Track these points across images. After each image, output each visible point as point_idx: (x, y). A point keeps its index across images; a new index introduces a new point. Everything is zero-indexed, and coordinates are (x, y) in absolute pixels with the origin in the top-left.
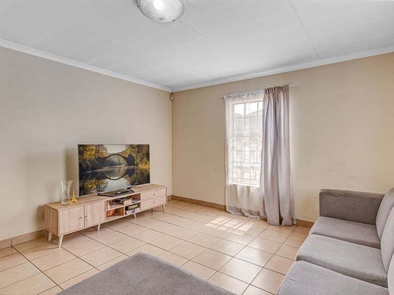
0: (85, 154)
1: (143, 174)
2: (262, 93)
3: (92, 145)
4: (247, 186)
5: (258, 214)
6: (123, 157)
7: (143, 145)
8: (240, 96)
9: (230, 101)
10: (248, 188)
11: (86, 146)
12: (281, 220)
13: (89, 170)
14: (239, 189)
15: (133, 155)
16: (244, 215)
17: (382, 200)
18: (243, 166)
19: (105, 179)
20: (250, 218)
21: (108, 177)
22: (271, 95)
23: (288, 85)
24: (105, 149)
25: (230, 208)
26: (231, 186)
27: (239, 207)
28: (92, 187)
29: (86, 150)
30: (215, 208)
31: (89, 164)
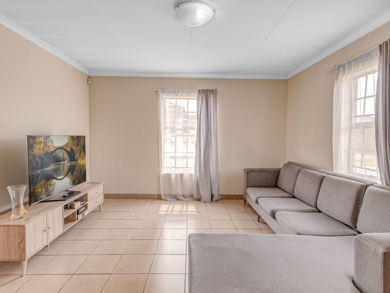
0: (35, 147)
1: (81, 171)
2: (195, 92)
3: (41, 136)
4: (181, 174)
5: (192, 196)
6: (67, 151)
7: (81, 136)
8: (175, 92)
9: (163, 95)
10: (182, 175)
11: (36, 137)
12: (212, 196)
13: (39, 169)
14: (173, 177)
15: (74, 148)
16: (178, 199)
17: (280, 171)
18: (176, 156)
19: (53, 179)
20: (185, 201)
21: (55, 176)
22: (204, 95)
23: (216, 90)
24: (52, 141)
25: (165, 195)
26: (165, 175)
27: (174, 193)
28: (42, 191)
29: (35, 142)
30: (147, 199)
31: (39, 161)
